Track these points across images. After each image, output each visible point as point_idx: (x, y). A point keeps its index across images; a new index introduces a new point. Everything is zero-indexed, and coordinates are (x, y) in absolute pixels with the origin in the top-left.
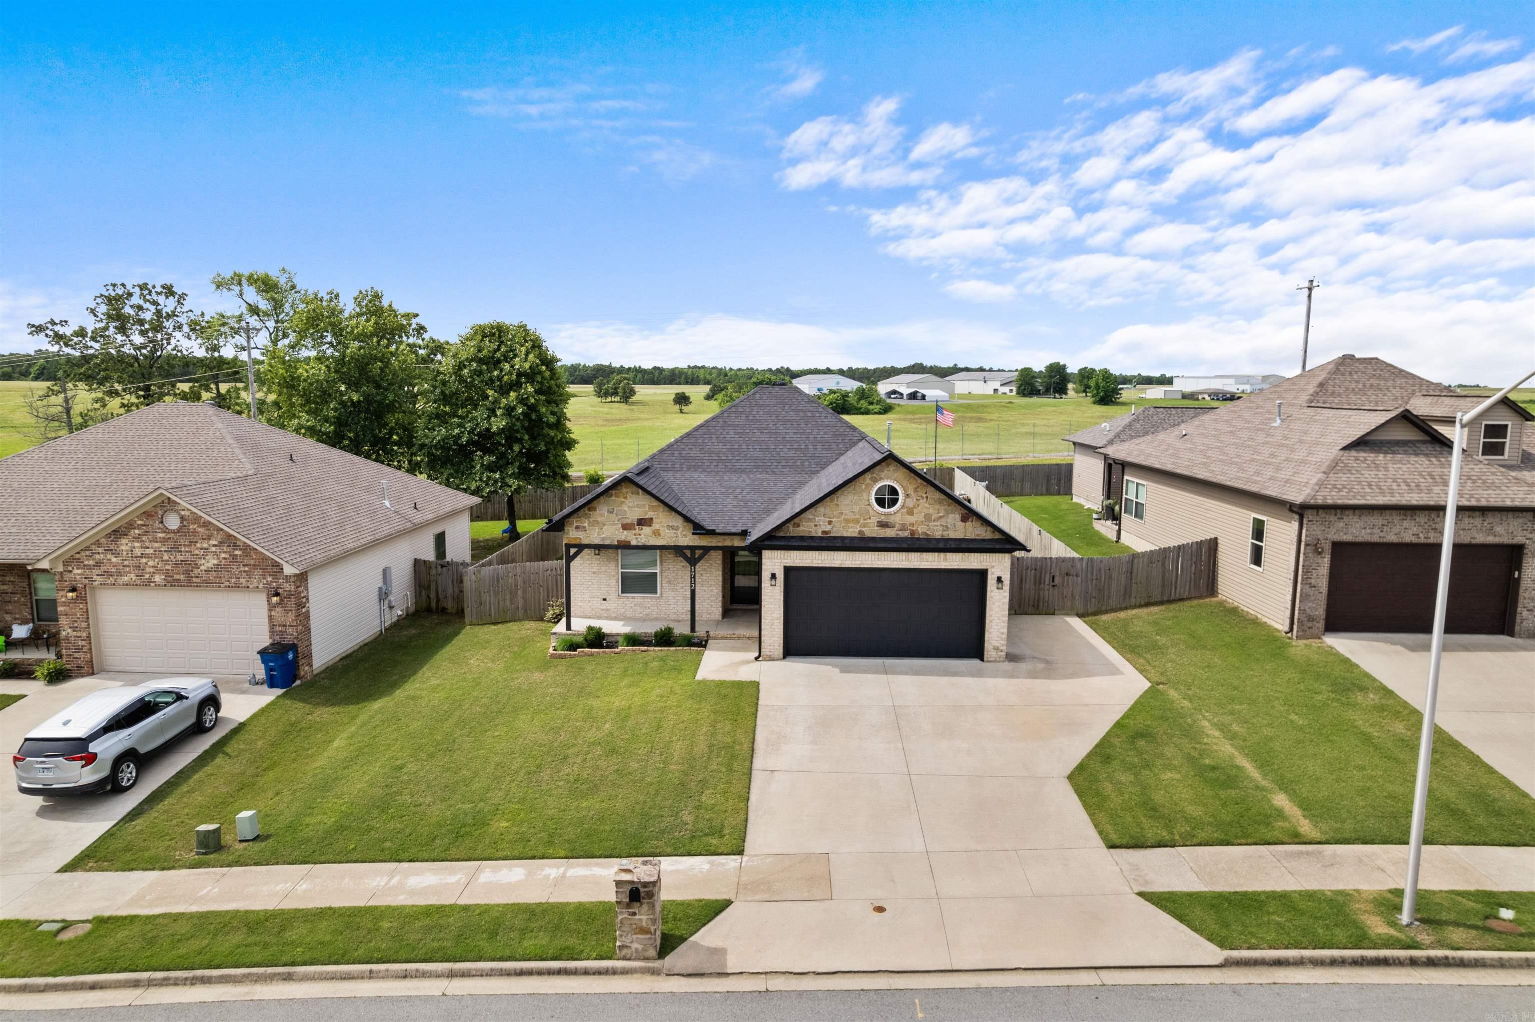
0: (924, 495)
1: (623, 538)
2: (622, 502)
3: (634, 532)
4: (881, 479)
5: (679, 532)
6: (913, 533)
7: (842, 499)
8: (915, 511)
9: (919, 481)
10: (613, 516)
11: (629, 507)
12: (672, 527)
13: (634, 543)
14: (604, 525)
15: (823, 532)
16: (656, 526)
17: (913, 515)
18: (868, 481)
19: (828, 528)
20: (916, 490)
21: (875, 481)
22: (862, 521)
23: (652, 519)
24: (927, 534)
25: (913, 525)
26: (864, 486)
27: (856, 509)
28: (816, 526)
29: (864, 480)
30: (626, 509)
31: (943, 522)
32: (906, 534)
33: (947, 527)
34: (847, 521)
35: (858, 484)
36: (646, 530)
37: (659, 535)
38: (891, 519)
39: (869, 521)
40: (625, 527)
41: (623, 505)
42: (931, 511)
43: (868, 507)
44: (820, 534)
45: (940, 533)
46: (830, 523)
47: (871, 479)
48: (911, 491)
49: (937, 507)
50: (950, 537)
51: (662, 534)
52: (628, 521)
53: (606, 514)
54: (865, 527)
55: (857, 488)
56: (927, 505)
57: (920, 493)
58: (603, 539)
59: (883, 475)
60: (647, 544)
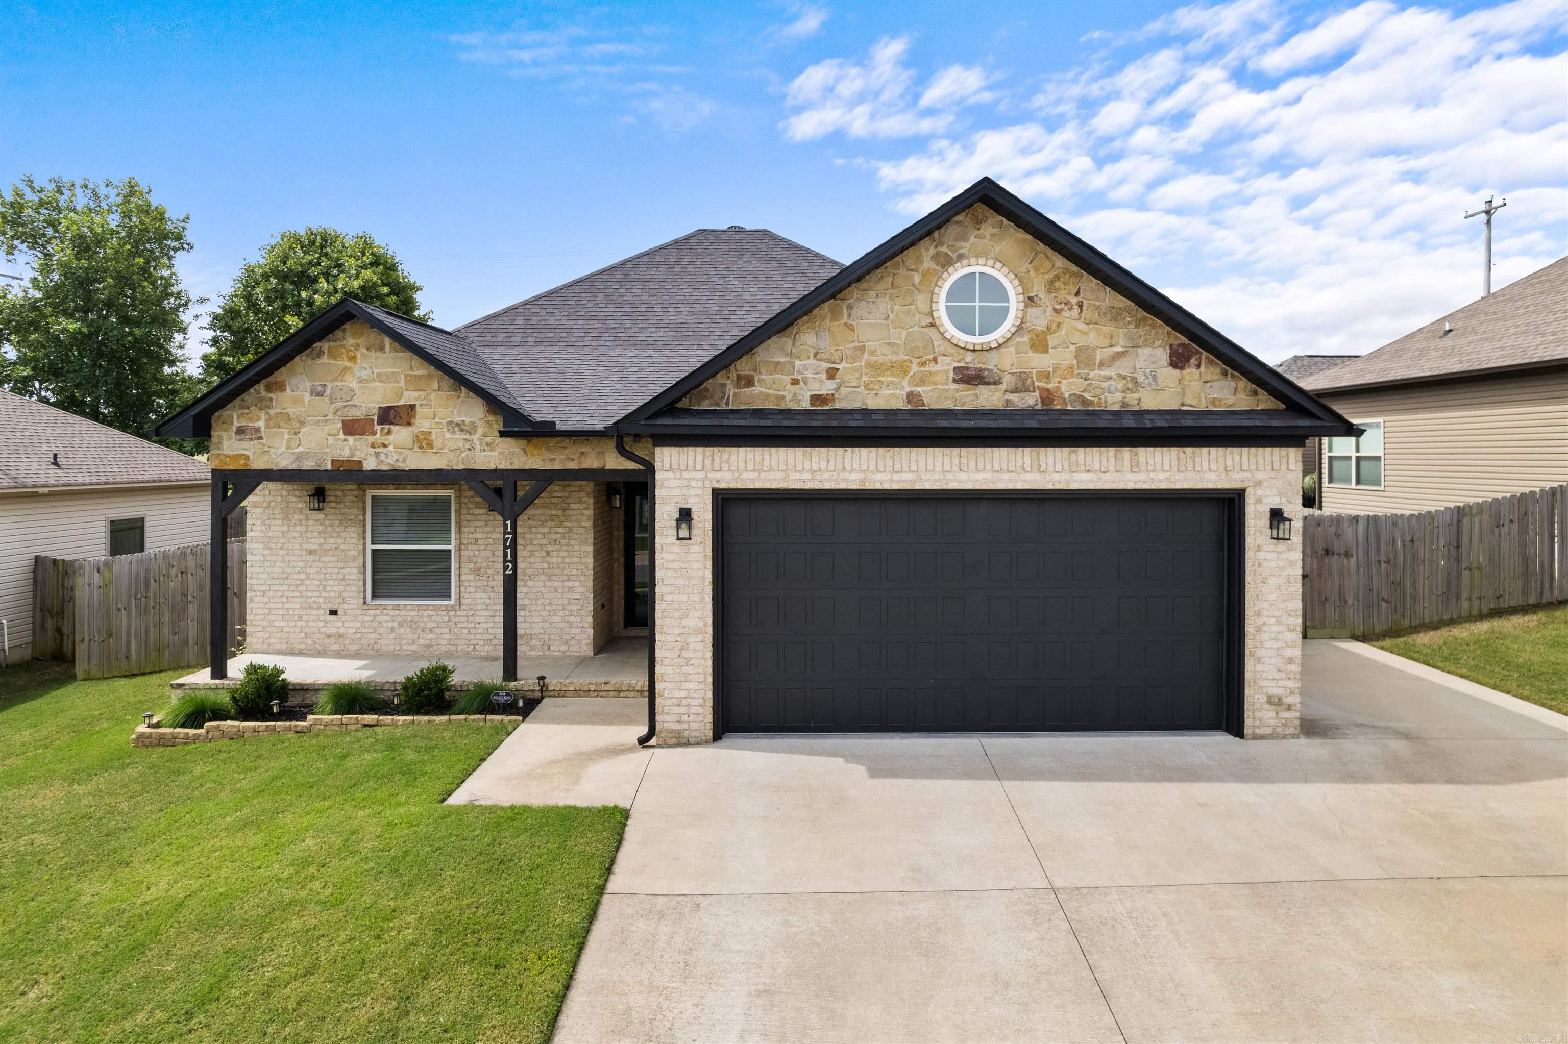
0: (1074, 300)
1: (344, 453)
2: (346, 369)
3: (371, 439)
4: (960, 257)
5: (475, 437)
6: (1047, 396)
7: (861, 309)
8: (1052, 340)
9: (1060, 262)
10: (323, 404)
11: (361, 381)
12: (460, 427)
13: (370, 465)
14: (302, 423)
15: (816, 398)
16: (422, 423)
17: (1045, 350)
18: (928, 264)
19: (826, 387)
20: (1051, 287)
21: (946, 262)
22: (915, 368)
23: (412, 407)
24: (1084, 401)
25: (1047, 376)
26: (917, 278)
27: (899, 336)
28: (795, 381)
29: (919, 260)
30: (354, 385)
31: (1123, 367)
32: (1030, 400)
33: (1134, 380)
34: (877, 369)
35: (902, 271)
36: (401, 434)
37: (430, 445)
38: (990, 363)
39: (932, 367)
40: (352, 428)
41: (348, 377)
42: (1092, 339)
43: (931, 332)
44: (805, 404)
45: (1119, 396)
46: (832, 374)
47: (936, 258)
48: (1038, 289)
49: (1108, 328)
50: (1145, 406)
51: (437, 444)
52: (358, 414)
53: (307, 397)
54: (922, 382)
55: (899, 281)
56: (1081, 325)
57: (1062, 295)
58: (299, 457)
59: (965, 247)
60: (401, 466)
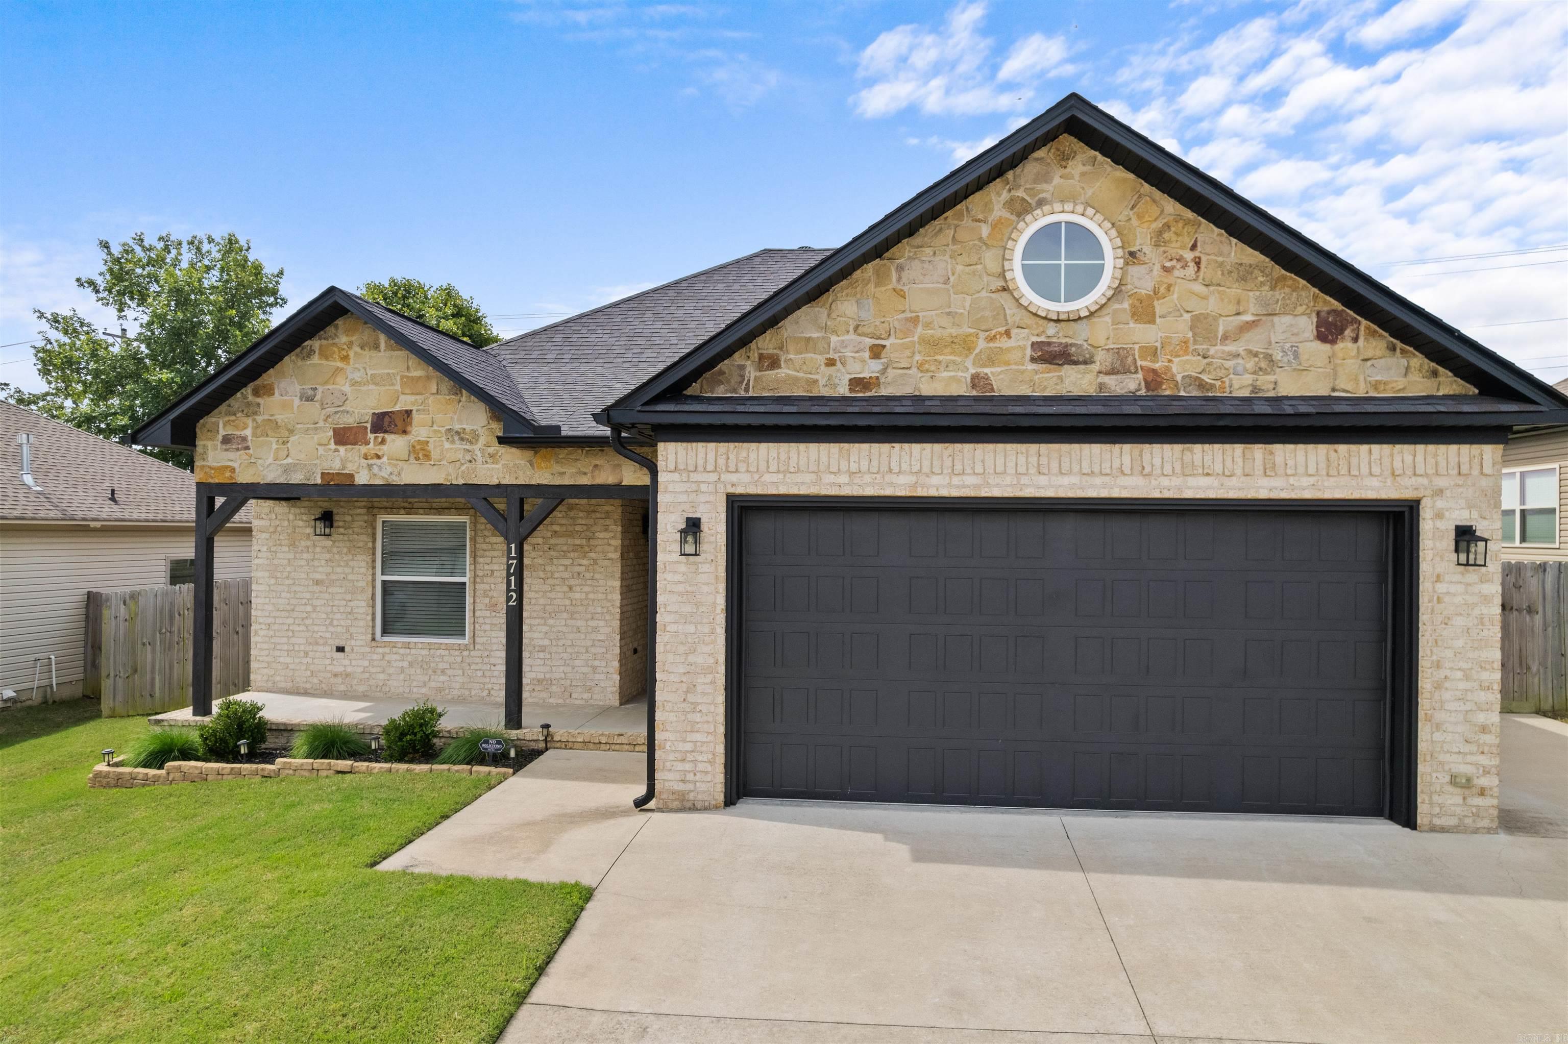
0: (1189, 256)
1: (335, 466)
2: (338, 370)
3: (363, 449)
4: (1041, 203)
5: (476, 448)
6: (1153, 379)
7: (914, 270)
8: (1160, 307)
9: (1171, 206)
10: (313, 409)
11: (354, 384)
12: (460, 435)
13: (362, 479)
14: (291, 432)
15: (856, 383)
16: (419, 431)
17: (1152, 321)
18: (999, 211)
19: (871, 369)
20: (1159, 239)
21: (1022, 209)
22: (981, 344)
23: (409, 413)
24: (1202, 385)
25: (1154, 353)
26: (985, 230)
27: (962, 304)
28: (831, 363)
29: (988, 207)
30: (347, 388)
31: (1254, 341)
32: (1131, 384)
33: (1269, 358)
34: (934, 345)
35: (967, 222)
36: (396, 444)
37: (427, 456)
38: (1079, 336)
39: (1004, 343)
40: (343, 436)
41: (340, 379)
42: (1213, 305)
43: (1004, 299)
44: (843, 390)
45: (1248, 379)
46: (876, 352)
47: (1010, 204)
48: (1142, 241)
49: (1235, 290)
50: (1283, 391)
51: (435, 455)
52: (349, 421)
53: (297, 401)
54: (991, 361)
55: (962, 235)
56: (1198, 288)
57: (1175, 249)
58: (287, 470)
59: (1047, 190)
60: (396, 480)
